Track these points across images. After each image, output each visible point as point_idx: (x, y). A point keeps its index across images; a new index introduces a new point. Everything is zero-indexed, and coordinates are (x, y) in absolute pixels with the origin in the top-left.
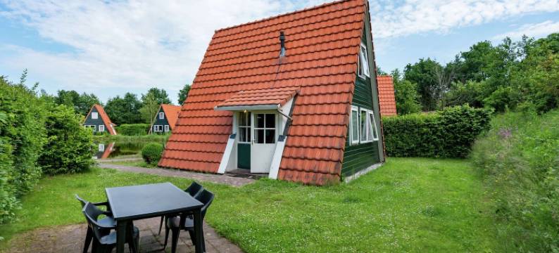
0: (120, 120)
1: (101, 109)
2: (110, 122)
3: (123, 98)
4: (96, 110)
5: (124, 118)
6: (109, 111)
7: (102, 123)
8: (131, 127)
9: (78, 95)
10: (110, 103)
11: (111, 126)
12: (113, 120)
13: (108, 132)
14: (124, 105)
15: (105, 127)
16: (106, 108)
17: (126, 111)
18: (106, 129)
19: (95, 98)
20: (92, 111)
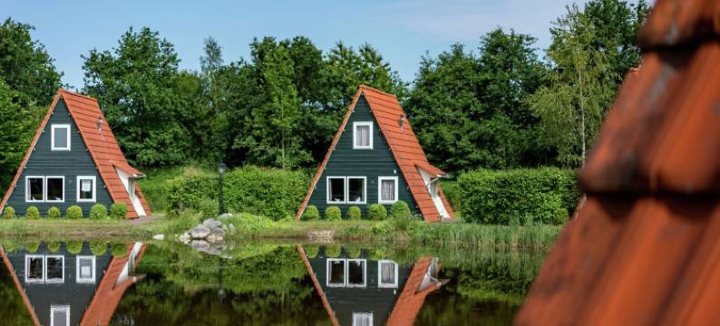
0: (464, 154)
1: (388, 109)
2: (422, 161)
3: (478, 55)
4: (365, 112)
5: (480, 142)
6: (421, 115)
7: (392, 165)
8: (504, 183)
9: (317, 54)
10: (428, 81)
11: (427, 179)
12: (438, 154)
13: (415, 208)
14: (481, 88)
15: (403, 182)
16: (413, 105)
17: (489, 114)
18: (406, 194)
19: (378, 60)
20: (354, 117)
